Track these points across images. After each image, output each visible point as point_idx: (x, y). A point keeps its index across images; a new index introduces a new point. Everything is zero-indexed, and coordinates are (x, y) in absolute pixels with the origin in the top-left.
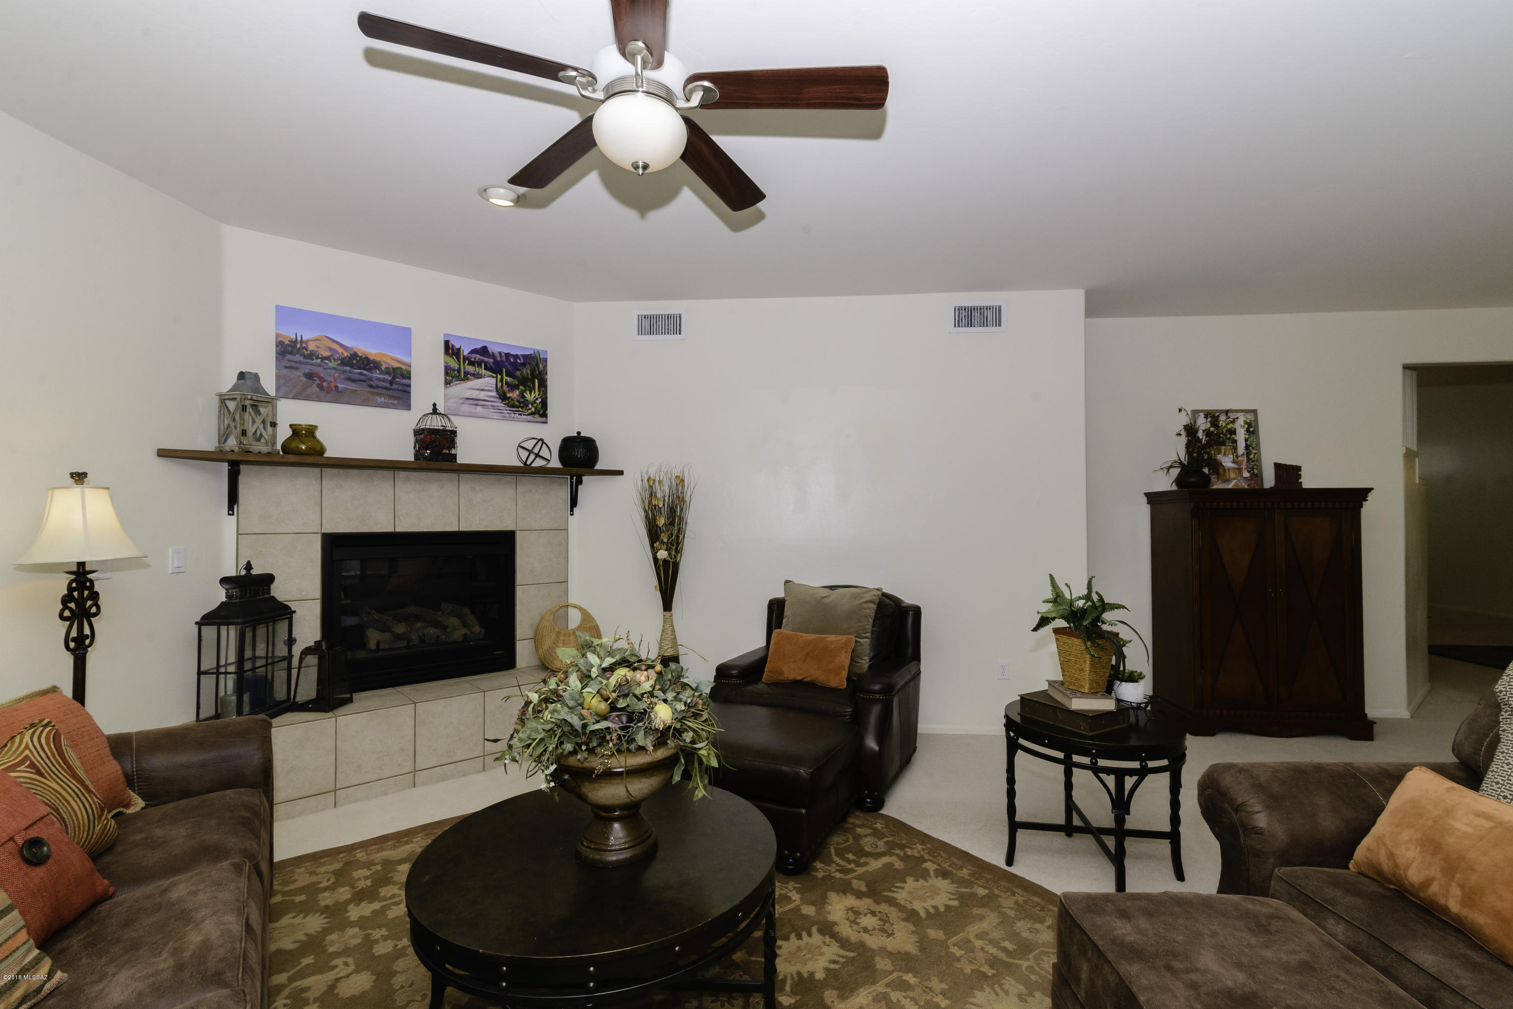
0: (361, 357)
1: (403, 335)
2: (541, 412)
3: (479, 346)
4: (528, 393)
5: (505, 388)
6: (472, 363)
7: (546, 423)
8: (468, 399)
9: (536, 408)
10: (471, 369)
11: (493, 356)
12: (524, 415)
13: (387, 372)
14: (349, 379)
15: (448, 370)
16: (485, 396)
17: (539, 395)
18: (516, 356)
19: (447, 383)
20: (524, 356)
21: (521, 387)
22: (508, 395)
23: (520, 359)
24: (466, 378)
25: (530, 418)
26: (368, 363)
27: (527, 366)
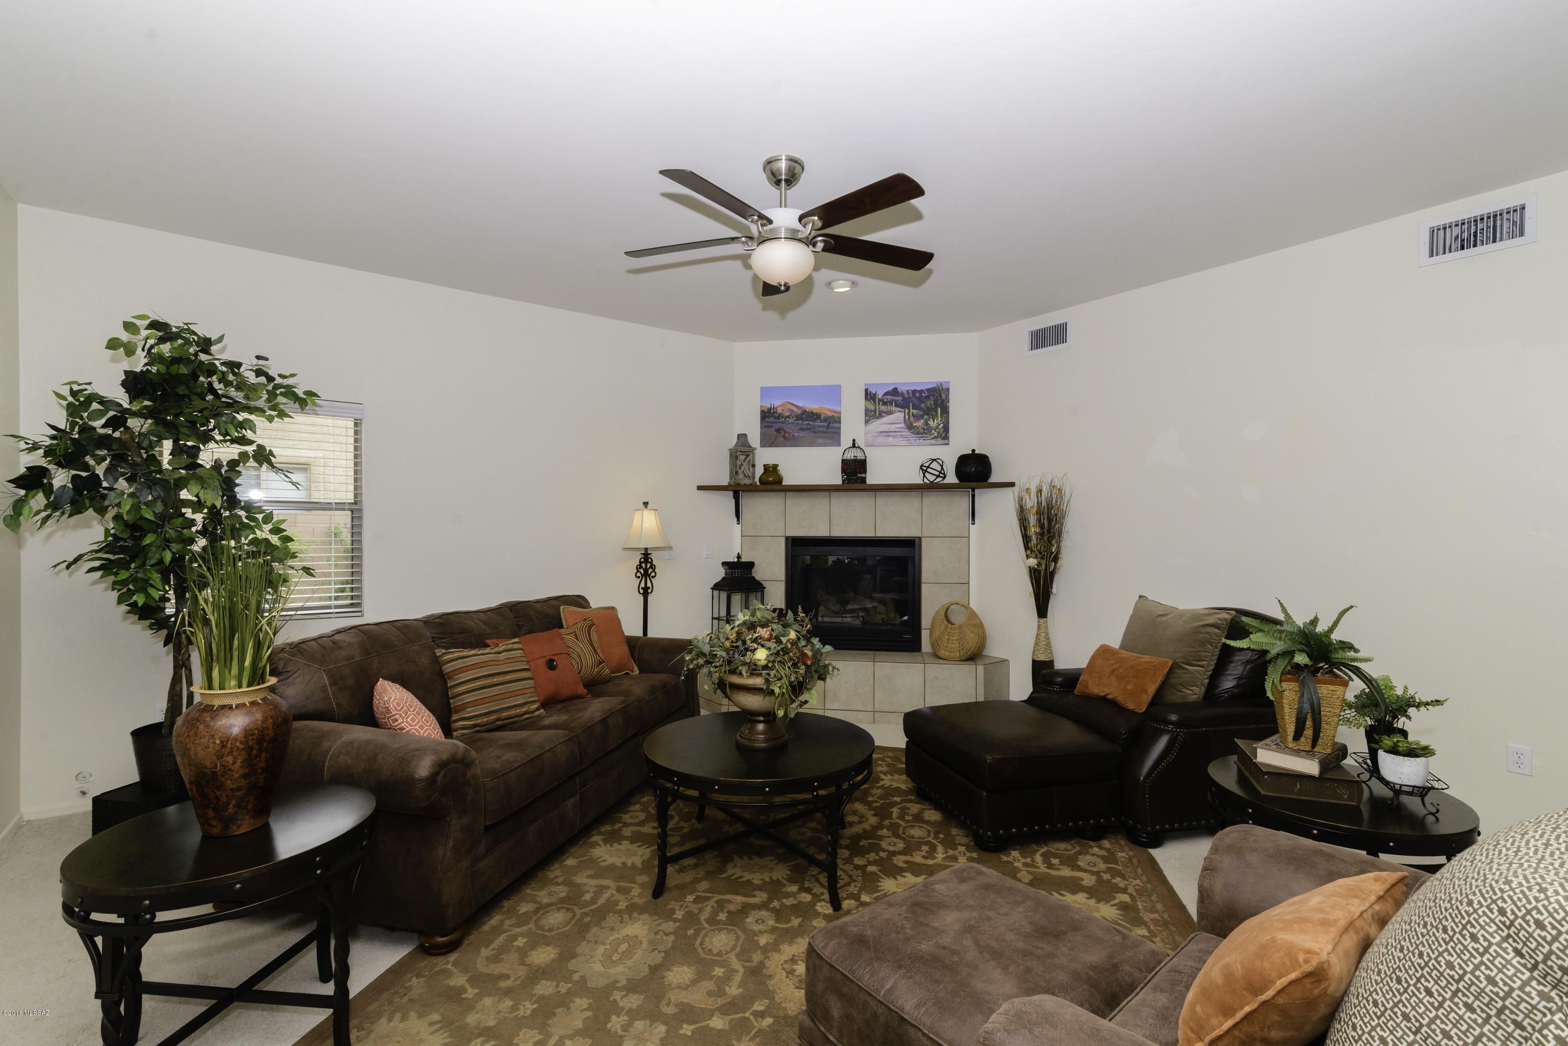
0: (808, 412)
1: (835, 391)
2: (944, 435)
3: (890, 388)
4: (932, 420)
5: (912, 418)
6: (885, 403)
7: (948, 444)
8: (881, 432)
9: (938, 433)
10: (884, 408)
11: (902, 395)
12: (928, 439)
13: (825, 420)
14: (801, 429)
15: (867, 411)
16: (896, 428)
17: (941, 420)
18: (921, 391)
19: (867, 422)
20: (928, 390)
21: (925, 417)
22: (914, 425)
23: (924, 393)
24: (880, 416)
25: (933, 441)
26: (813, 416)
27: (932, 398)
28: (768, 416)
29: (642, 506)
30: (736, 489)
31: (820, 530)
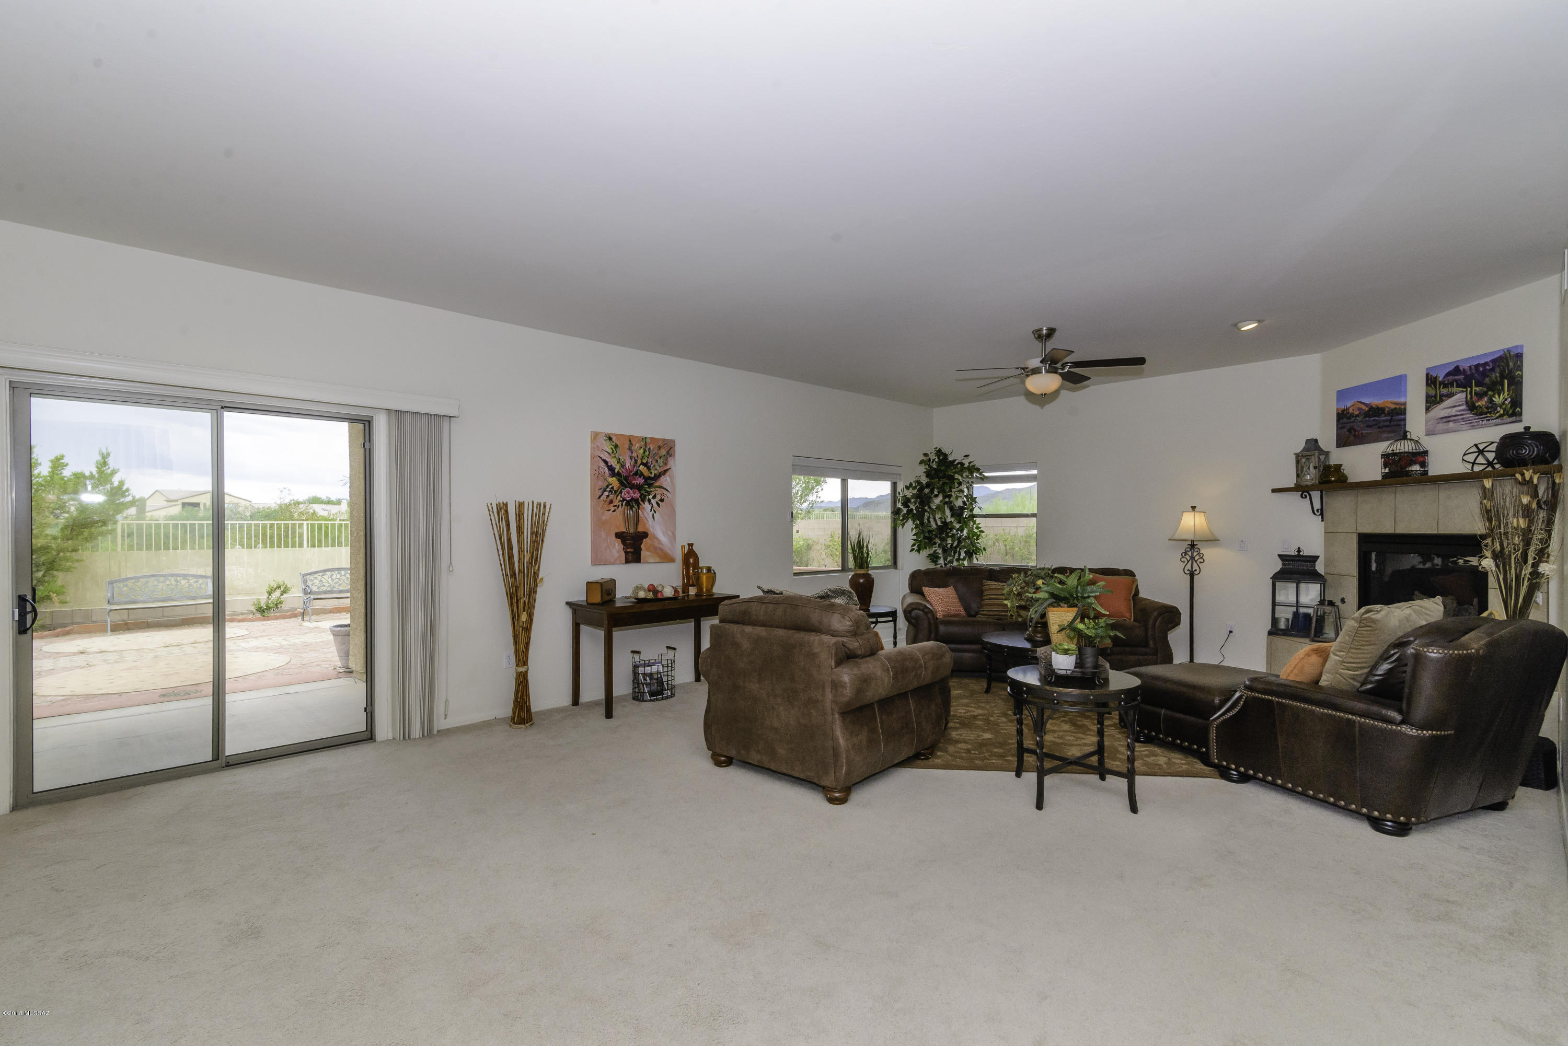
0: (1374, 408)
2: (1513, 411)
3: (1452, 368)
4: (1497, 396)
5: (1474, 398)
6: (1446, 386)
7: (1518, 421)
8: (1442, 418)
9: (1504, 410)
10: (1444, 391)
11: (1465, 372)
12: (1492, 419)
13: (1391, 414)
14: (1369, 426)
15: (1428, 397)
16: (1457, 411)
17: (1508, 395)
18: (1486, 364)
19: (1428, 409)
20: (1493, 361)
21: (1490, 393)
22: (1477, 404)
23: (1489, 365)
24: (1441, 401)
25: (1498, 421)
26: (1375, 411)
27: (1497, 370)
28: (1343, 417)
30: (1302, 489)
31: (1386, 527)
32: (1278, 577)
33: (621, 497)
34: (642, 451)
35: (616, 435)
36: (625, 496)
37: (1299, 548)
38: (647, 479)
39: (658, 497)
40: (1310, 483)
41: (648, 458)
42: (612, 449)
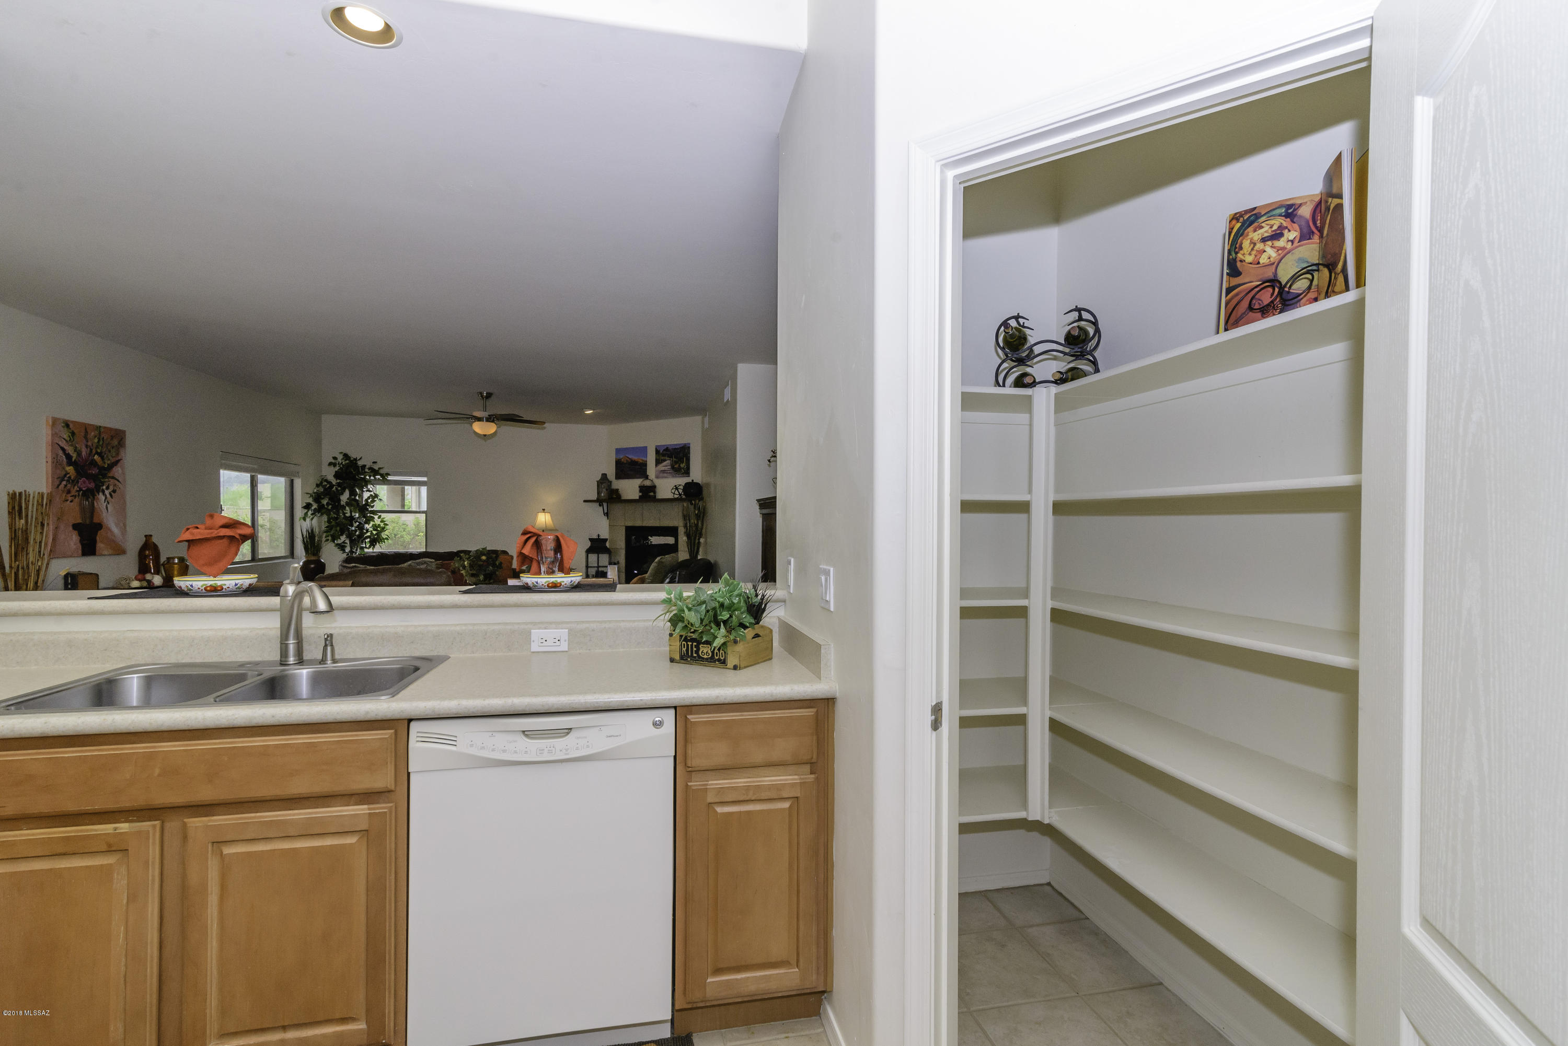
1: (644, 450)
2: (687, 472)
3: (666, 447)
4: (682, 464)
5: (673, 463)
6: (663, 456)
7: (689, 477)
8: (661, 471)
9: (684, 471)
10: (663, 458)
11: (670, 450)
12: (680, 475)
13: (640, 465)
14: (630, 469)
15: (656, 459)
16: (667, 468)
17: (685, 464)
18: (678, 448)
19: (656, 465)
20: (680, 447)
21: (679, 462)
22: (674, 466)
23: (679, 450)
24: (662, 463)
25: (682, 476)
26: (633, 463)
27: (682, 452)
28: (618, 463)
29: (542, 511)
30: (599, 501)
31: (638, 523)
32: (589, 551)
33: (78, 487)
34: (96, 440)
35: (73, 422)
36: (81, 486)
37: (599, 535)
38: (102, 469)
39: (111, 488)
40: (604, 498)
41: (102, 447)
42: (69, 436)
